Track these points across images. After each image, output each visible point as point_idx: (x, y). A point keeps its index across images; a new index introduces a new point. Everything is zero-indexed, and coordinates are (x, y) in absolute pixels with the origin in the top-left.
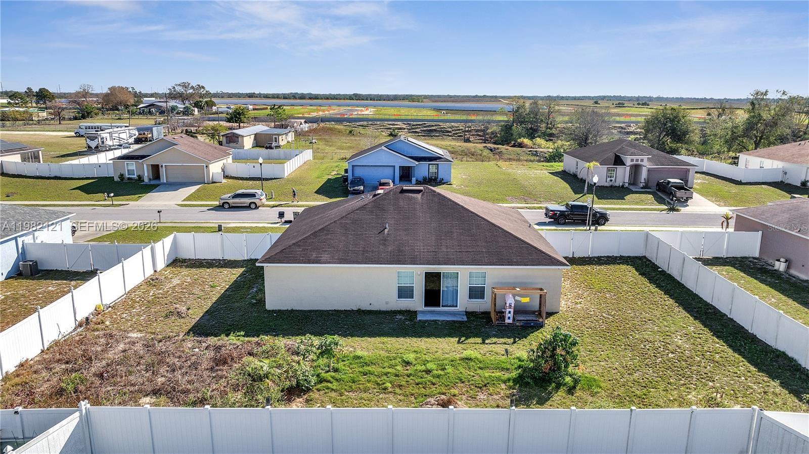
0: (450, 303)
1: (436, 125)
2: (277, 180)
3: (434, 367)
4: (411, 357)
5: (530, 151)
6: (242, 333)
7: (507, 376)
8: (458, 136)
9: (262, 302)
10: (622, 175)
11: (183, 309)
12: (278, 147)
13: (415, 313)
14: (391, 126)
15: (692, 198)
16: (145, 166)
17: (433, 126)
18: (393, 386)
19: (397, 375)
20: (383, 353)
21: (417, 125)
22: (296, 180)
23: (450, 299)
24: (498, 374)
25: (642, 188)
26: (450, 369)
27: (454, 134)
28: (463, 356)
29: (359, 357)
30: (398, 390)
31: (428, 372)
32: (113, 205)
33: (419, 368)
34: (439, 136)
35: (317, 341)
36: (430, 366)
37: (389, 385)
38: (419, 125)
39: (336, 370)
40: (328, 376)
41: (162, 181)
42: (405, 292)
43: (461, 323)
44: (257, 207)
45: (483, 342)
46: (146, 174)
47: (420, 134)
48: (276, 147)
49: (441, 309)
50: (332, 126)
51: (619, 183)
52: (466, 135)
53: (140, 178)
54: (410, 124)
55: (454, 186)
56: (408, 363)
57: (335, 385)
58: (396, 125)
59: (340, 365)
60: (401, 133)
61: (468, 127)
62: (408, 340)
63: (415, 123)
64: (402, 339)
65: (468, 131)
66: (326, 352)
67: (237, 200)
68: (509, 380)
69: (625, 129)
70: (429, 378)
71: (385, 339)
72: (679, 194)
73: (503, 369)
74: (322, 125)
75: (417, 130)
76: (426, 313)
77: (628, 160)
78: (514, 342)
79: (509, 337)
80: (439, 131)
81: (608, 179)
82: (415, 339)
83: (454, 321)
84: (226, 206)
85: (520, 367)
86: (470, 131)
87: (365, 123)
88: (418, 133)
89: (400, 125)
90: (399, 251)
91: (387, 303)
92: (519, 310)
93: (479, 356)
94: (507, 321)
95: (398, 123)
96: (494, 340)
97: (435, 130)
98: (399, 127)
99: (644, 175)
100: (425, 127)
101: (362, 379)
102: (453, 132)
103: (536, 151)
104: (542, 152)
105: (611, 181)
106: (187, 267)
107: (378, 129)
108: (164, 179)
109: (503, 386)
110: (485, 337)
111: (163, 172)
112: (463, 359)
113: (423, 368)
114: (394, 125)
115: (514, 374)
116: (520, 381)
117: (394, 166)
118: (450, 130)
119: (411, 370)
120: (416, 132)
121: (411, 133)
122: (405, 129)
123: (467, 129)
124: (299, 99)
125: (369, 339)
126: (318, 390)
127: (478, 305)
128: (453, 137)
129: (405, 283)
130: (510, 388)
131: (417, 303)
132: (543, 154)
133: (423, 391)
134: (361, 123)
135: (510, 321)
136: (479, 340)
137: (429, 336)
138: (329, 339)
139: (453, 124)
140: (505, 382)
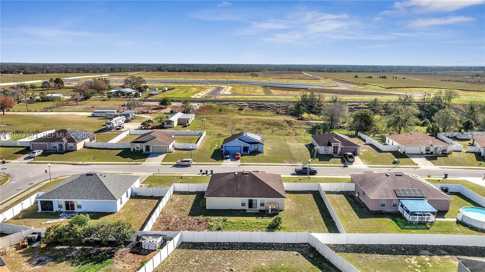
0: (255, 207)
1: (262, 104)
2: (195, 150)
3: (249, 224)
4: (244, 222)
5: (306, 122)
6: (202, 216)
7: (266, 226)
8: (274, 110)
9: (205, 207)
10: (330, 150)
11: (184, 209)
12: (189, 125)
13: (246, 210)
14: (240, 105)
15: (354, 161)
16: (144, 146)
17: (261, 104)
18: (240, 229)
19: (241, 226)
20: (237, 221)
21: (253, 104)
22: (202, 151)
23: (255, 205)
24: (264, 226)
25: (338, 155)
26: (253, 225)
27: (271, 109)
28: (257, 222)
29: (232, 222)
30: (241, 229)
31: (248, 225)
32: (136, 164)
33: (246, 224)
34: (264, 110)
35: (222, 218)
36: (248, 224)
37: (239, 228)
38: (254, 104)
39: (227, 225)
40: (225, 226)
41: (150, 152)
42: (243, 204)
43: (257, 213)
44: (190, 166)
45: (262, 218)
46: (144, 149)
47: (254, 109)
48: (188, 125)
49: (253, 209)
50: (210, 105)
51: (329, 153)
52: (278, 109)
53: (142, 151)
54: (249, 103)
55: (264, 154)
56: (243, 223)
57: (227, 228)
58: (243, 104)
59: (228, 224)
60: (245, 108)
61: (279, 105)
62: (244, 218)
63: (252, 103)
64: (242, 217)
65: (278, 107)
66: (225, 221)
67: (183, 163)
68: (266, 227)
69: (358, 106)
70: (248, 227)
71: (238, 217)
72: (350, 160)
73: (265, 225)
74: (206, 104)
75: (253, 106)
76: (249, 210)
77: (333, 144)
78: (270, 218)
79: (269, 217)
80: (264, 107)
81: (325, 151)
82: (245, 217)
83: (256, 213)
84: (179, 165)
85: (269, 224)
86: (280, 107)
87: (227, 103)
88: (254, 108)
89: (245, 104)
90: (242, 193)
91: (238, 207)
92: (272, 210)
93: (260, 222)
94: (269, 213)
95: (244, 103)
96: (265, 218)
97: (262, 107)
98: (244, 105)
99: (339, 150)
100: (257, 105)
101: (233, 227)
102: (271, 108)
103: (309, 123)
104: (312, 123)
105: (326, 152)
106: (179, 194)
107: (233, 106)
108: (151, 151)
109: (265, 229)
110: (263, 217)
111: (151, 148)
112: (256, 223)
113: (247, 224)
114: (241, 104)
115: (268, 226)
116: (269, 228)
117: (241, 147)
118: (269, 106)
119: (244, 225)
120: (252, 108)
121: (250, 108)
122: (247, 106)
123: (278, 106)
124: (188, 72)
125: (234, 217)
126: (223, 229)
127: (263, 208)
128: (271, 111)
129: (243, 202)
130: (266, 229)
131: (246, 207)
132: (312, 124)
133: (246, 230)
134: (225, 103)
135: (270, 213)
136: (261, 218)
137: (249, 217)
138: (225, 217)
139: (271, 103)
140: (265, 228)
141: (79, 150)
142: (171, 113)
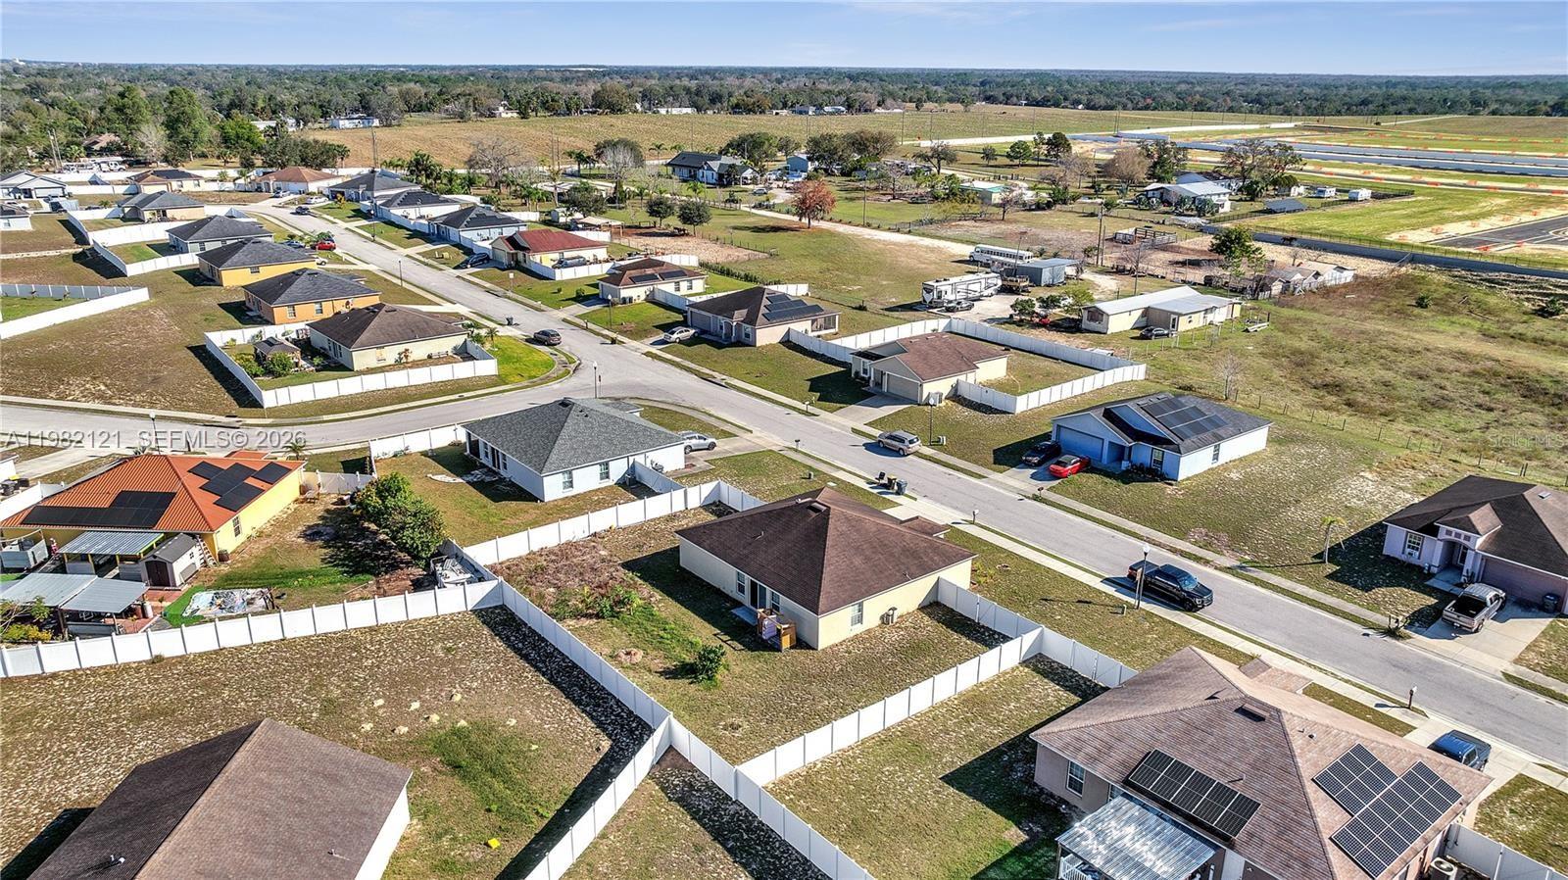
10: (1429, 551)
13: (741, 606)
16: (872, 369)
25: (1459, 584)
41: (883, 390)
45: (725, 641)
46: (872, 379)
51: (1420, 562)
64: (697, 617)
67: (889, 441)
71: (688, 613)
76: (743, 610)
77: (1441, 531)
81: (1407, 550)
82: (701, 620)
83: (746, 623)
84: (881, 445)
90: (747, 556)
96: (735, 642)
108: (885, 388)
110: (735, 639)
111: (885, 381)
131: (746, 599)
136: (727, 639)
137: (712, 623)
141: (762, 347)
142: (1205, 285)
